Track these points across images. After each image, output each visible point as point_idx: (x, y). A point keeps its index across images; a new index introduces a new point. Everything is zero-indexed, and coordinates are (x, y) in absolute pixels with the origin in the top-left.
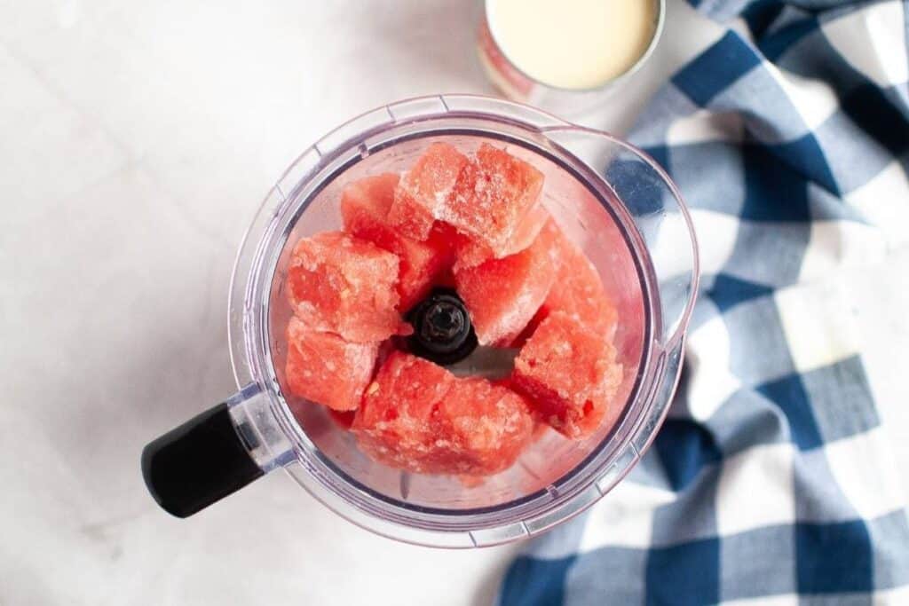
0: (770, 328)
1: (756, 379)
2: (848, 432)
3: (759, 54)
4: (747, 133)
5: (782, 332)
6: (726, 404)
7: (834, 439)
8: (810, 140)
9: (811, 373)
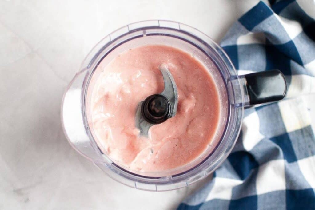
0: (277, 116)
1: (270, 136)
2: (306, 156)
3: (272, 11)
4: (267, 41)
5: (281, 118)
6: (258, 144)
7: (301, 158)
8: (291, 43)
9: (292, 132)
